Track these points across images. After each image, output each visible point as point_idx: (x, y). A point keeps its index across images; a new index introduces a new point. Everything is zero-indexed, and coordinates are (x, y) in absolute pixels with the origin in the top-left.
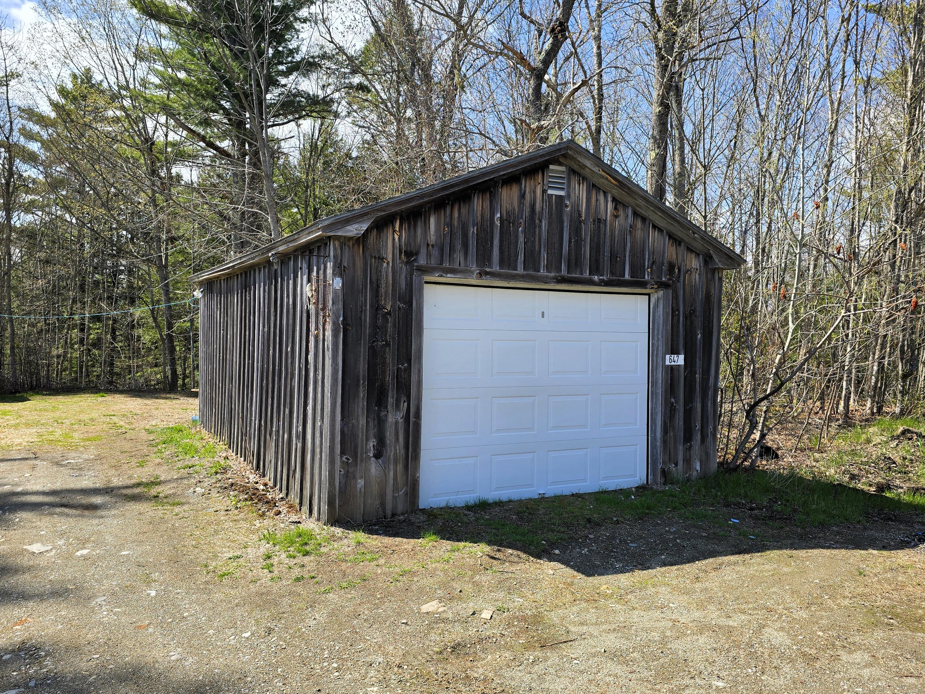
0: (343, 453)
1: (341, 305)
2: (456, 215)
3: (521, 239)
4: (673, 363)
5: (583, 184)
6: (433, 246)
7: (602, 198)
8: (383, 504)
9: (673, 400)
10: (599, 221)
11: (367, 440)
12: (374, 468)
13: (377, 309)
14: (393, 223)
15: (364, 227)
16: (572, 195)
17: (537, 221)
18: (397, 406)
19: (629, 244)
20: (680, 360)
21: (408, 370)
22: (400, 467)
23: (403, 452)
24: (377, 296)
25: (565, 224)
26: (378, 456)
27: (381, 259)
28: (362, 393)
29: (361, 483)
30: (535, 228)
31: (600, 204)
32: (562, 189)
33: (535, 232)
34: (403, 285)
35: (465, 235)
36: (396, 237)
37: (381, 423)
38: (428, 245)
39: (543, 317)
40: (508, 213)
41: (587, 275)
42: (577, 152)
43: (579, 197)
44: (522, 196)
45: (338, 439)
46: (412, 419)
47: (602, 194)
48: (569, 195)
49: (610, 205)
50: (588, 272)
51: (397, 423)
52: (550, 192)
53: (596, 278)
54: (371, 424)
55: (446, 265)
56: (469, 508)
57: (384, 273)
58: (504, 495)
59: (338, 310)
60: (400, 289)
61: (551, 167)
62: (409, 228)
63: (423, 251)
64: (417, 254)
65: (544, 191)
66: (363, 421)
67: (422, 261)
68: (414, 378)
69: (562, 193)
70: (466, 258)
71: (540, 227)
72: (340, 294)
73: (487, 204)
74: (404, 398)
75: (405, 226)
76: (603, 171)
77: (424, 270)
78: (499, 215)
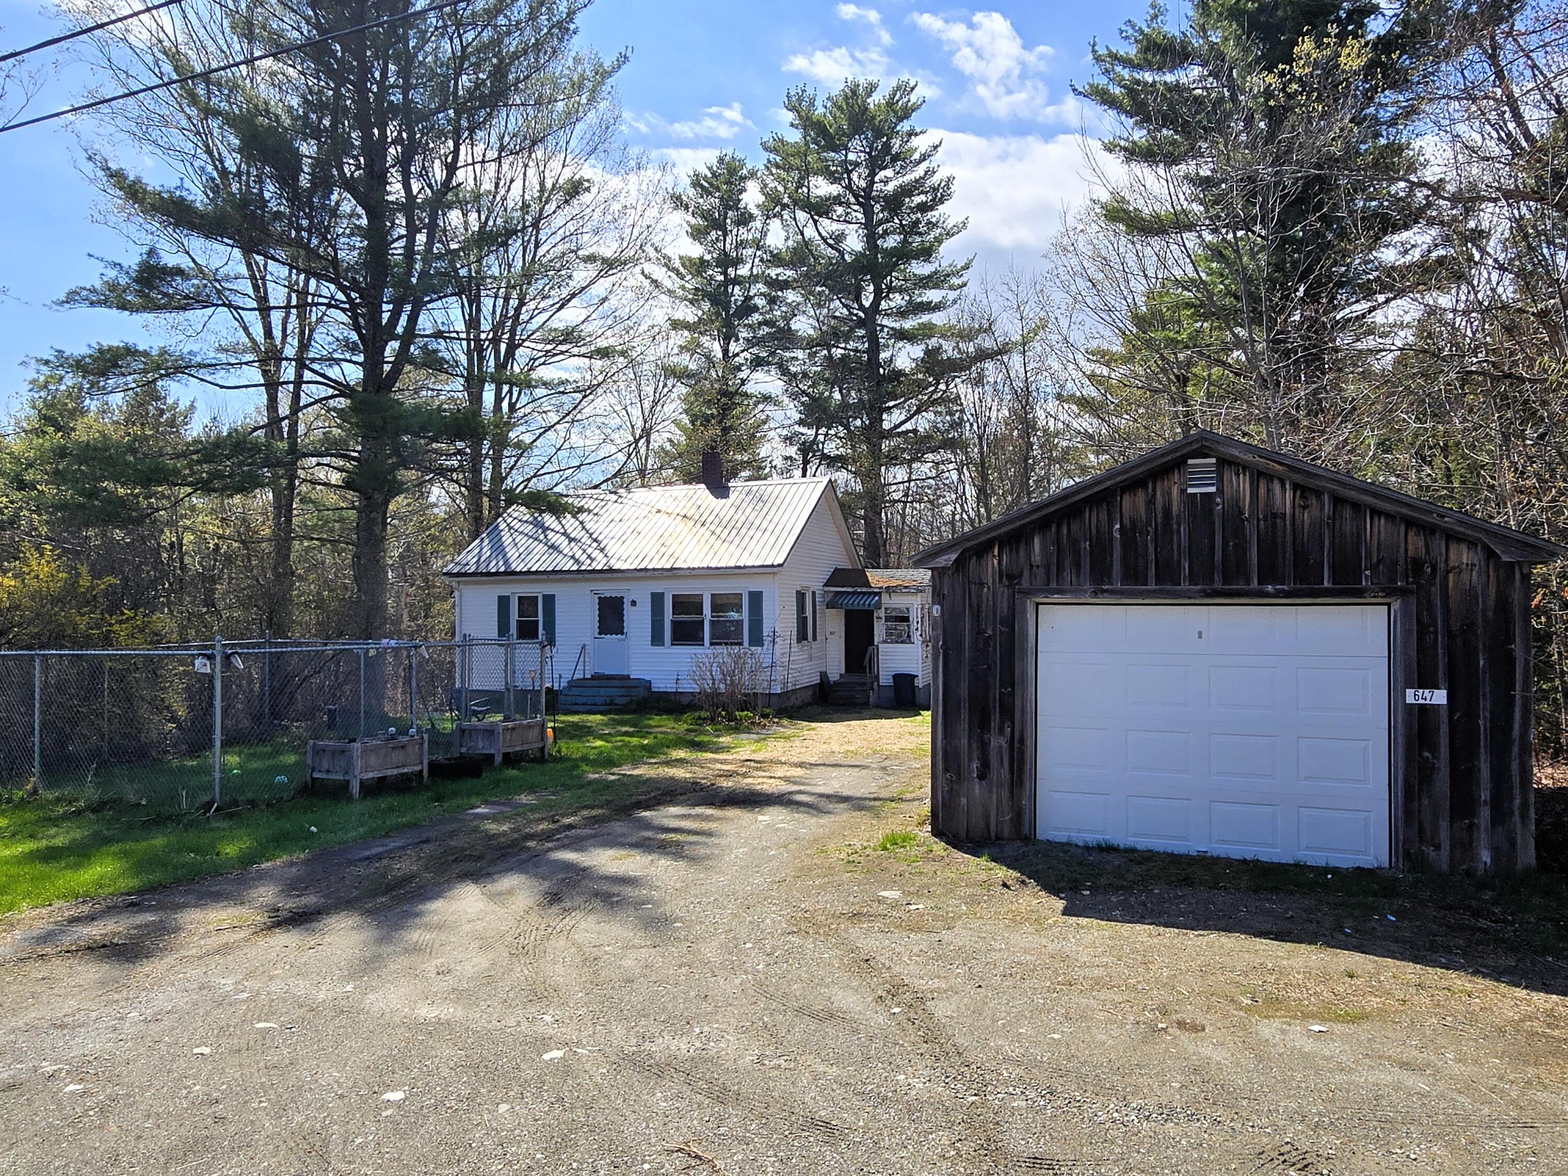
0: (946, 770)
1: (940, 631)
2: (1065, 531)
3: (1151, 548)
4: (1421, 701)
5: (1244, 475)
6: (1038, 566)
7: (1277, 487)
8: (988, 827)
9: (1427, 754)
10: (1274, 516)
11: (970, 760)
12: (977, 788)
13: (978, 633)
14: (991, 548)
15: (954, 557)
16: (1227, 490)
17: (1175, 527)
18: (1001, 732)
19: (1327, 542)
20: (1440, 697)
21: (1012, 694)
22: (1005, 793)
23: (1008, 776)
24: (978, 621)
25: (1217, 525)
26: (981, 777)
27: (981, 584)
28: (964, 715)
29: (964, 801)
30: (1172, 535)
31: (1274, 495)
32: (1212, 485)
33: (1172, 539)
34: (1005, 610)
35: (1077, 554)
36: (996, 562)
37: (984, 747)
38: (1031, 566)
39: (1200, 637)
40: (1133, 521)
41: (1255, 584)
42: (1218, 443)
43: (1238, 491)
44: (1151, 502)
45: (940, 756)
46: (1016, 745)
47: (1276, 482)
48: (1220, 491)
49: (1289, 494)
50: (1256, 581)
51: (1001, 747)
52: (1190, 490)
53: (1270, 588)
54: (974, 746)
55: (1053, 585)
56: (1087, 848)
57: (984, 598)
58: (1142, 843)
59: (938, 635)
60: (1002, 612)
61: (1190, 462)
62: (1011, 551)
63: (1026, 573)
64: (1020, 576)
65: (1183, 491)
66: (965, 742)
67: (1025, 583)
68: (1018, 703)
69: (1213, 489)
70: (1078, 576)
71: (1179, 531)
72: (939, 620)
73: (1104, 516)
74: (1007, 724)
75: (1006, 550)
76: (1260, 457)
77: (1028, 593)
78: (1118, 526)
